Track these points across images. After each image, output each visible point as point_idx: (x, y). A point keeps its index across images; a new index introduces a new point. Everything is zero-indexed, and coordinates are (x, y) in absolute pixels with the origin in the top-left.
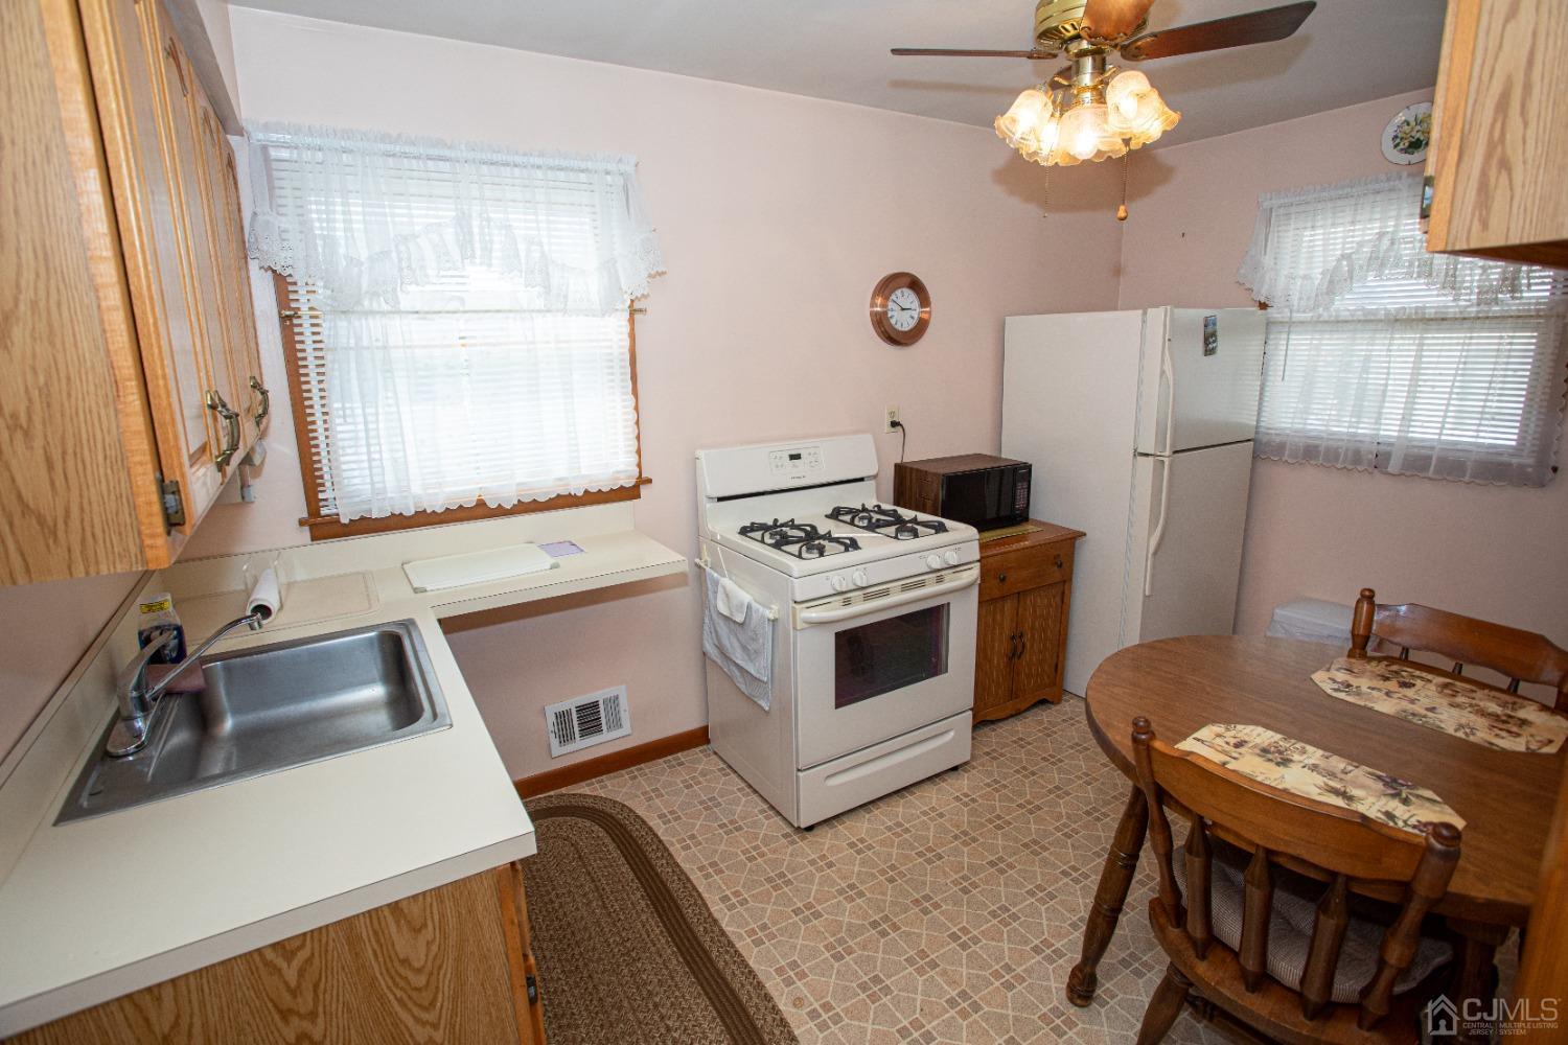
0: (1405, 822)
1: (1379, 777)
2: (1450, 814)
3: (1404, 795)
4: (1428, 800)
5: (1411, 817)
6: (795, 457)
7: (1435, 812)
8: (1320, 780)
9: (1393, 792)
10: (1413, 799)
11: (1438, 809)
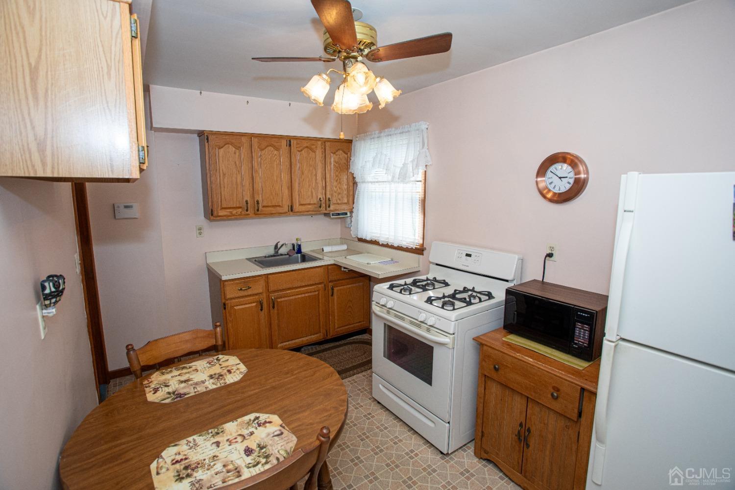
0: (162, 388)
1: (185, 394)
2: (154, 400)
3: (172, 395)
4: (165, 399)
5: (162, 390)
6: (468, 255)
7: (159, 397)
8: (196, 380)
9: (176, 393)
10: (169, 396)
11: (159, 398)
